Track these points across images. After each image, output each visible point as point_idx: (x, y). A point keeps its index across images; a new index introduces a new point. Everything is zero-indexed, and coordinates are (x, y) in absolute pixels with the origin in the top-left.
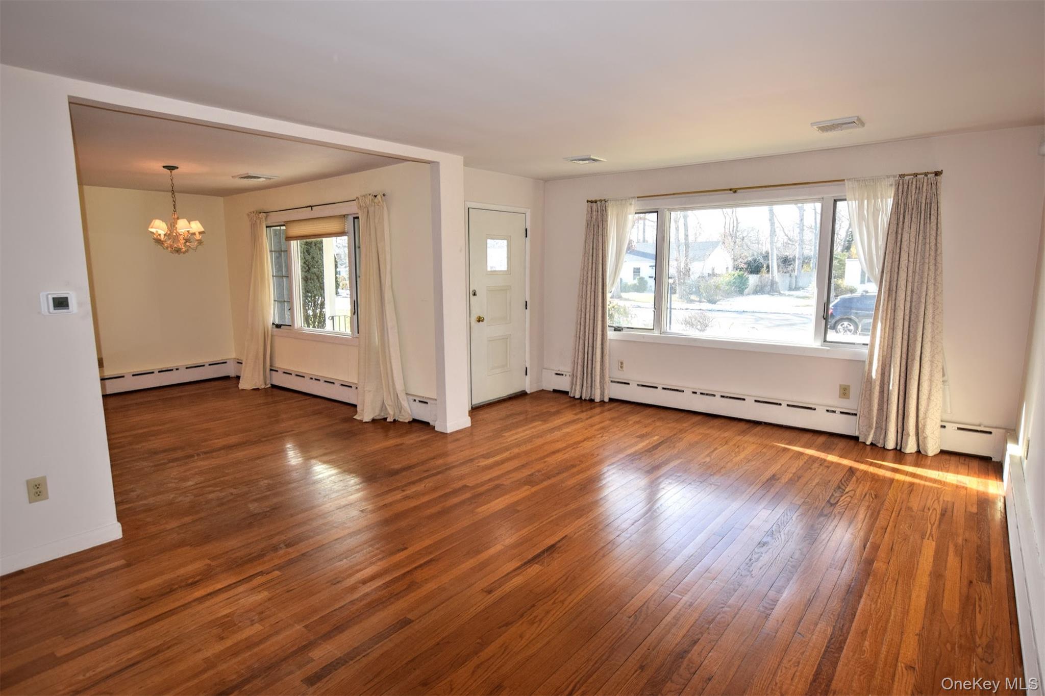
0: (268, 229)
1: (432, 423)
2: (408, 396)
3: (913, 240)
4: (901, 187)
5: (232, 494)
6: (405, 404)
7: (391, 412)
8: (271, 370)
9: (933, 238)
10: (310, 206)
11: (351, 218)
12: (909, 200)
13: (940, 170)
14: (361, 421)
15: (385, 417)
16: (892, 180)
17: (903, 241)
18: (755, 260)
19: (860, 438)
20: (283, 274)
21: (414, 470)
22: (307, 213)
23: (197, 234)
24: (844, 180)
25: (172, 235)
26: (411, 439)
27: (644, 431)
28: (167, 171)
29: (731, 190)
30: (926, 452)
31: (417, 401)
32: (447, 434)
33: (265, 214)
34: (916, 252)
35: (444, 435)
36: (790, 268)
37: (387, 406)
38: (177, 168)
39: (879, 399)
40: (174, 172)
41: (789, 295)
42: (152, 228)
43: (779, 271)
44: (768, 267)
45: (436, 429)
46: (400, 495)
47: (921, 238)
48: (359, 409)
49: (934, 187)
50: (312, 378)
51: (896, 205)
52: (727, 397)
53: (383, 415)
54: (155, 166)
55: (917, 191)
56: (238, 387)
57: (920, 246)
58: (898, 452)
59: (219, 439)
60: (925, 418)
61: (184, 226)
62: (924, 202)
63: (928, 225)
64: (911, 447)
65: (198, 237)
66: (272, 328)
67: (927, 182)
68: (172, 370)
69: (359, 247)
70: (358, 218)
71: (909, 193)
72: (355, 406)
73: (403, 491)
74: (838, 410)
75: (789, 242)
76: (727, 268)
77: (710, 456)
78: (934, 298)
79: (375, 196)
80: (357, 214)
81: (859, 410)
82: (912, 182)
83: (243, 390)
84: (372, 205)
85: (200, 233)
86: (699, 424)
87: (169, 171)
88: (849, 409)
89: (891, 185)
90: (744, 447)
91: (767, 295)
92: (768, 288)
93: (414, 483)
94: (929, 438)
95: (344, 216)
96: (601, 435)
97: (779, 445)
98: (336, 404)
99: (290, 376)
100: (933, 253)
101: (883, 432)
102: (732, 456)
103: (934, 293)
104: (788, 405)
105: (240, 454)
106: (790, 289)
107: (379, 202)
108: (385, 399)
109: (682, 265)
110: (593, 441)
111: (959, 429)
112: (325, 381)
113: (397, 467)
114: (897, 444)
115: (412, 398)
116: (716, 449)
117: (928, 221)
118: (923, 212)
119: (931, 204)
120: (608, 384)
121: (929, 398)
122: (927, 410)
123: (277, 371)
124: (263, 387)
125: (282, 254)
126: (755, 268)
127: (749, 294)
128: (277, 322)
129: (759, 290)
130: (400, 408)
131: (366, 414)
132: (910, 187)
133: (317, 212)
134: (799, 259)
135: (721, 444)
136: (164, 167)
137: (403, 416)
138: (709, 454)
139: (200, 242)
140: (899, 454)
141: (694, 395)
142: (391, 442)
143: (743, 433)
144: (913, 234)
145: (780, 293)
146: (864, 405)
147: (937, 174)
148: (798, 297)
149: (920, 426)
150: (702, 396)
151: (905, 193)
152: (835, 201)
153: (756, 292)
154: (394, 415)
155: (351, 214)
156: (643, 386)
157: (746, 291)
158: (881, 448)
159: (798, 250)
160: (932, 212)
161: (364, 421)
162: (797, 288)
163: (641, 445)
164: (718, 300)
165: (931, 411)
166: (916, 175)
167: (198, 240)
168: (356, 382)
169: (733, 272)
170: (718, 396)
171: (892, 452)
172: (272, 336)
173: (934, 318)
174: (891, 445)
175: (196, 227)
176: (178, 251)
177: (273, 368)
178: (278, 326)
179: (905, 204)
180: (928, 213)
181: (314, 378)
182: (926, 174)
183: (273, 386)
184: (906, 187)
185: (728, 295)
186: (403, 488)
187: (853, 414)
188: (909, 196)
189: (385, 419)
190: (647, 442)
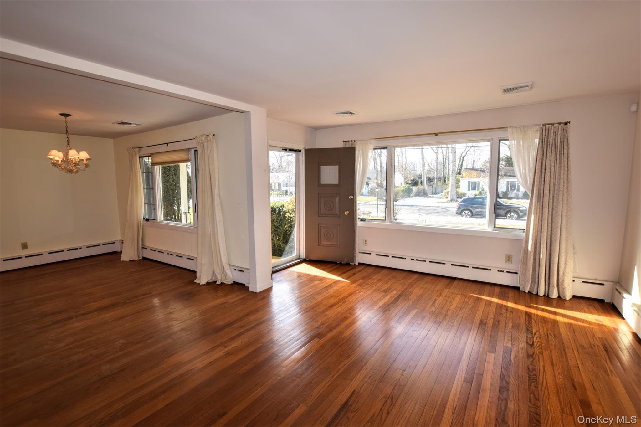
0: (141, 158)
1: (246, 285)
2: (230, 267)
3: (553, 164)
4: (544, 132)
5: (91, 355)
6: (228, 271)
7: (219, 277)
8: (143, 248)
9: (566, 163)
10: (166, 143)
11: (193, 151)
12: (550, 139)
13: (569, 121)
14: (199, 284)
15: (216, 280)
16: (538, 127)
17: (547, 164)
18: (414, 179)
19: (521, 288)
20: (150, 187)
21: (233, 326)
22: (164, 148)
23: (85, 160)
24: (507, 128)
25: (66, 160)
26: (233, 298)
27: (386, 287)
28: (63, 118)
29: (434, 134)
30: (564, 297)
31: (237, 270)
32: (257, 293)
33: (138, 149)
34: (555, 172)
35: (254, 294)
36: (432, 183)
37: (217, 274)
38: (70, 115)
39: (533, 264)
40: (68, 118)
41: (433, 197)
42: (50, 155)
43: (427, 185)
44: (421, 183)
45: (250, 289)
46: (223, 352)
47: (558, 163)
48: (198, 275)
49: (565, 131)
50: (168, 254)
51: (541, 142)
52: (433, 262)
53: (214, 279)
54: (54, 113)
55: (555, 134)
56: (120, 259)
57: (557, 168)
58: (546, 297)
59: (96, 302)
60: (563, 276)
61: (73, 154)
62: (559, 140)
63: (562, 155)
64: (554, 295)
65: (85, 162)
66: (143, 221)
67: (561, 129)
68: (77, 249)
69: (198, 170)
70: (197, 150)
71: (550, 135)
72: (195, 272)
73: (225, 347)
74: (505, 270)
75: (431, 170)
76: (401, 183)
77: (434, 306)
78: (567, 201)
79: (208, 136)
80: (196, 148)
81: (519, 270)
82: (551, 129)
83: (123, 261)
84: (206, 142)
85: (87, 160)
86: (418, 280)
87: (64, 117)
88: (511, 270)
89: (538, 130)
90: (453, 298)
91: (422, 197)
92: (422, 193)
93: (233, 338)
94: (566, 288)
95: (188, 150)
96: (359, 291)
97: (473, 295)
98: (183, 270)
99: (154, 252)
100: (566, 172)
101: (536, 285)
102: (448, 305)
103: (567, 197)
104: (473, 267)
105: (108, 315)
106: (432, 194)
107: (211, 139)
108: (215, 269)
109: (379, 182)
110: (355, 296)
111: (583, 282)
112: (177, 256)
113: (222, 323)
114: (545, 293)
115: (233, 268)
116: (436, 300)
117: (562, 153)
118: (559, 147)
119: (564, 142)
120: (357, 254)
121: (566, 264)
122: (565, 271)
123: (146, 249)
124: (137, 259)
125: (149, 175)
126: (415, 183)
127: (413, 196)
128: (147, 217)
129: (418, 194)
130: (225, 275)
131: (203, 279)
132: (550, 131)
133: (171, 147)
134: (436, 178)
135: (437, 296)
136: (61, 114)
137: (227, 280)
138: (432, 304)
139: (87, 166)
140: (547, 299)
141: (412, 261)
142: (219, 301)
143: (448, 286)
144: (553, 161)
145: (428, 196)
146: (523, 268)
147: (566, 124)
148: (437, 198)
149: (560, 281)
150: (417, 261)
151: (547, 136)
152: (500, 141)
153: (416, 195)
154: (221, 279)
155: (193, 148)
156: (379, 255)
157: (412, 195)
158: (535, 294)
159: (436, 174)
160: (565, 147)
161: (201, 284)
162: (436, 193)
163: (387, 298)
164: (398, 200)
165: (567, 271)
166: (553, 124)
167: (85, 164)
168: (196, 256)
169: (405, 185)
170: (428, 262)
171: (543, 297)
172: (143, 226)
173: (567, 213)
174: (541, 293)
175: (84, 155)
176: (71, 171)
177: (144, 247)
178: (147, 220)
179: (547, 142)
180: (562, 148)
181: (169, 253)
182: (559, 124)
183: (144, 258)
184: (547, 131)
185: (403, 197)
186: (224, 345)
187: (514, 273)
188: (550, 137)
189: (216, 282)
190: (390, 295)
